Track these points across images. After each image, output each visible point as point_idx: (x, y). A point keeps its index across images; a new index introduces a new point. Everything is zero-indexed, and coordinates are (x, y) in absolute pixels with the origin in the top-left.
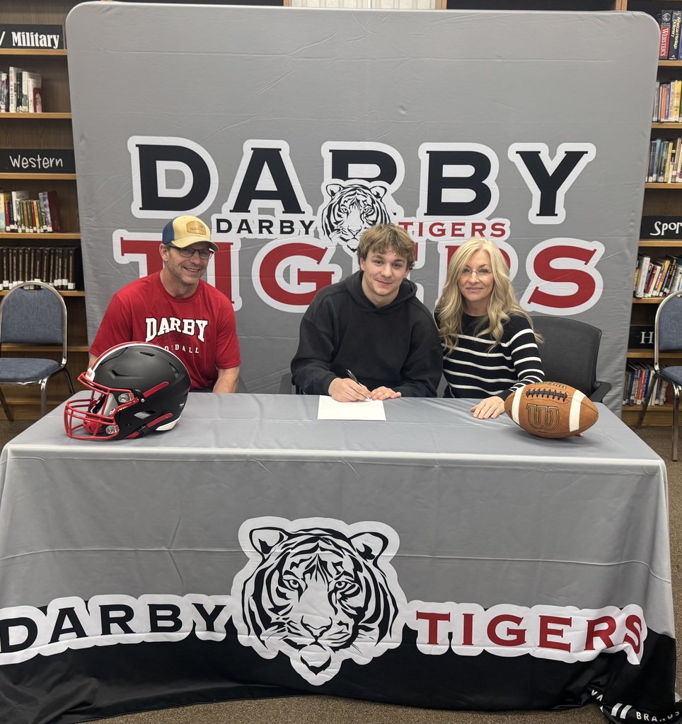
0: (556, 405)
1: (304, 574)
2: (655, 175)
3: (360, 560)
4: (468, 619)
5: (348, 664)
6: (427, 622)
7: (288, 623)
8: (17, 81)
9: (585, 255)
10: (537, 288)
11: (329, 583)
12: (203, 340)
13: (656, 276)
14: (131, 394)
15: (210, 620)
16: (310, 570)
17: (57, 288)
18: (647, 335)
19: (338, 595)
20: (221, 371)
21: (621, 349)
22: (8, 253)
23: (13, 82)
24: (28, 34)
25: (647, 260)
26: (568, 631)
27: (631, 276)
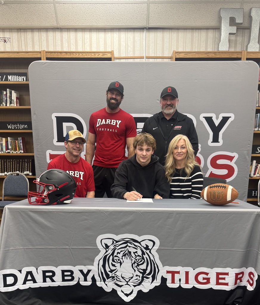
0: (222, 190)
1: (122, 256)
2: (257, 128)
3: (144, 250)
4: (187, 273)
5: (140, 292)
6: (170, 275)
7: (116, 277)
8: (10, 94)
9: (231, 158)
10: (212, 172)
11: (132, 260)
12: (82, 179)
13: (258, 168)
14: (54, 187)
15: (85, 276)
16: (124, 255)
17: (25, 175)
18: (255, 192)
19: (136, 264)
20: (88, 193)
21: (245, 196)
22: (7, 161)
23: (8, 95)
24: (14, 76)
25: (255, 162)
26: (227, 278)
27: (249, 167)
